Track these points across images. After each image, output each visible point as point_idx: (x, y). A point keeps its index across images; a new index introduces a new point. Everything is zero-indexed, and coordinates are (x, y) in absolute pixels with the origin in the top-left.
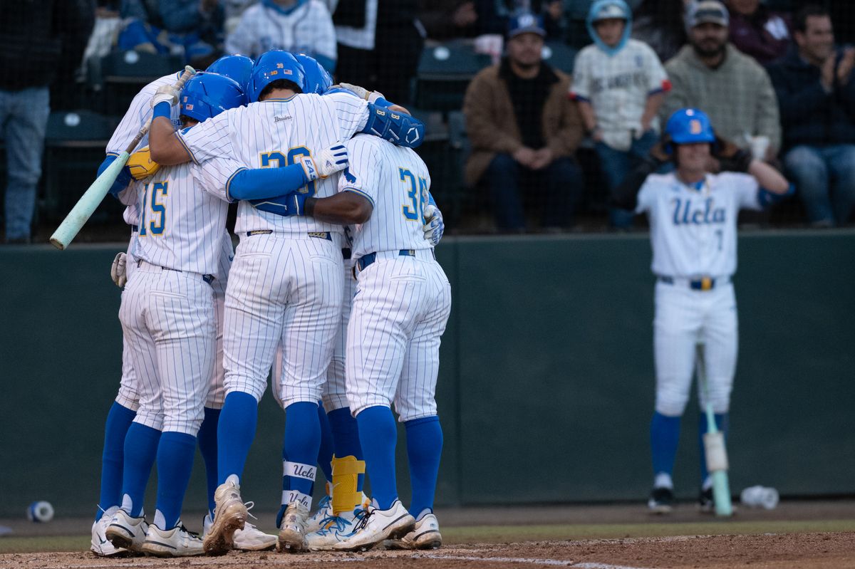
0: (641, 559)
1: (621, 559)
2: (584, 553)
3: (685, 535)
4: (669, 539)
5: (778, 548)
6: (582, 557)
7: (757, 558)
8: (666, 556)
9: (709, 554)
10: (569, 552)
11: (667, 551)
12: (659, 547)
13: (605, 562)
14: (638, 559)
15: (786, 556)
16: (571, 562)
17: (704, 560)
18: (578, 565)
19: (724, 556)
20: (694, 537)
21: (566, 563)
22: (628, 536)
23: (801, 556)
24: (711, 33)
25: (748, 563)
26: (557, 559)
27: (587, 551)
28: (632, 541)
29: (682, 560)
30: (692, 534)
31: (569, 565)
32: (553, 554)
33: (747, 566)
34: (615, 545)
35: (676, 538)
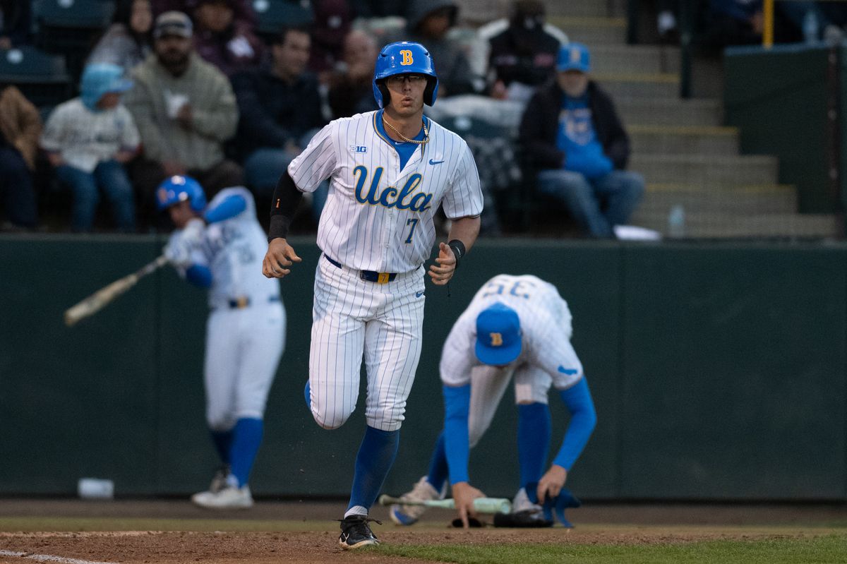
0: (93, 552)
1: (73, 553)
2: (37, 545)
3: (137, 530)
4: (122, 534)
5: (227, 546)
6: (35, 549)
7: (207, 556)
8: (118, 551)
9: (159, 550)
10: (23, 544)
11: (119, 546)
12: (112, 542)
13: (58, 555)
14: (90, 553)
15: (234, 554)
16: (25, 554)
17: (156, 556)
18: (31, 557)
19: (175, 553)
20: (146, 533)
21: (20, 554)
22: (82, 530)
23: (249, 554)
24: (174, 43)
25: (197, 560)
26: (11, 550)
27: (41, 544)
28: (85, 534)
29: (133, 555)
30: (144, 530)
31: (23, 556)
32: (8, 545)
33: (197, 562)
34: (68, 538)
35: (128, 534)
